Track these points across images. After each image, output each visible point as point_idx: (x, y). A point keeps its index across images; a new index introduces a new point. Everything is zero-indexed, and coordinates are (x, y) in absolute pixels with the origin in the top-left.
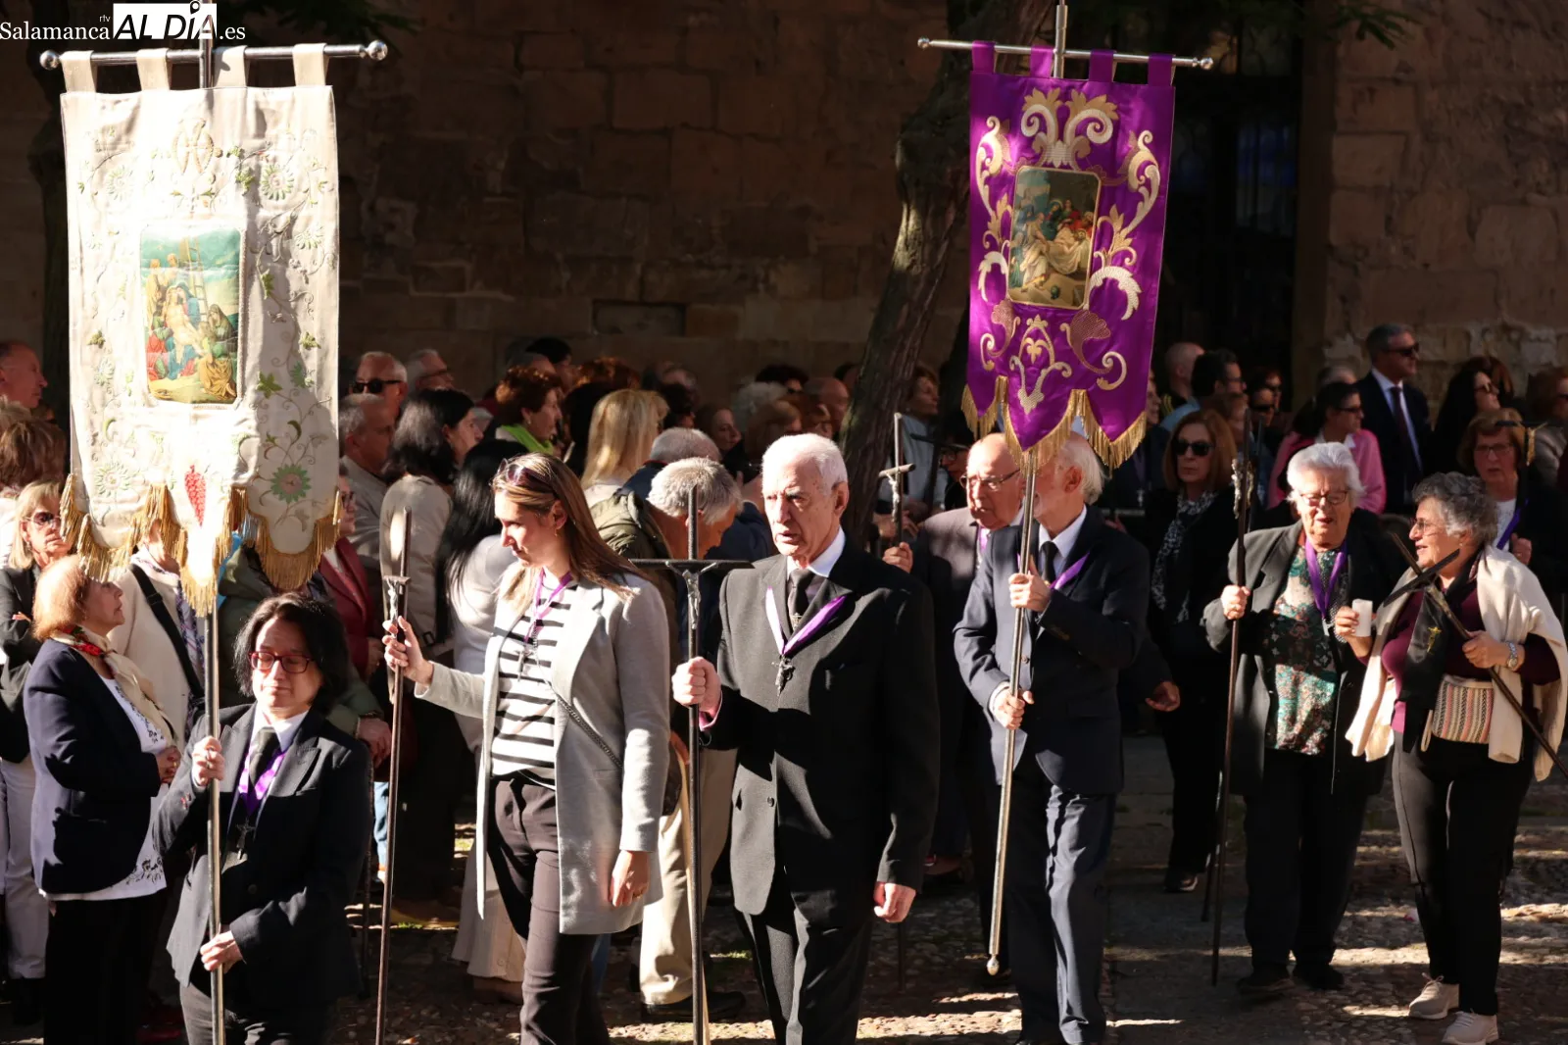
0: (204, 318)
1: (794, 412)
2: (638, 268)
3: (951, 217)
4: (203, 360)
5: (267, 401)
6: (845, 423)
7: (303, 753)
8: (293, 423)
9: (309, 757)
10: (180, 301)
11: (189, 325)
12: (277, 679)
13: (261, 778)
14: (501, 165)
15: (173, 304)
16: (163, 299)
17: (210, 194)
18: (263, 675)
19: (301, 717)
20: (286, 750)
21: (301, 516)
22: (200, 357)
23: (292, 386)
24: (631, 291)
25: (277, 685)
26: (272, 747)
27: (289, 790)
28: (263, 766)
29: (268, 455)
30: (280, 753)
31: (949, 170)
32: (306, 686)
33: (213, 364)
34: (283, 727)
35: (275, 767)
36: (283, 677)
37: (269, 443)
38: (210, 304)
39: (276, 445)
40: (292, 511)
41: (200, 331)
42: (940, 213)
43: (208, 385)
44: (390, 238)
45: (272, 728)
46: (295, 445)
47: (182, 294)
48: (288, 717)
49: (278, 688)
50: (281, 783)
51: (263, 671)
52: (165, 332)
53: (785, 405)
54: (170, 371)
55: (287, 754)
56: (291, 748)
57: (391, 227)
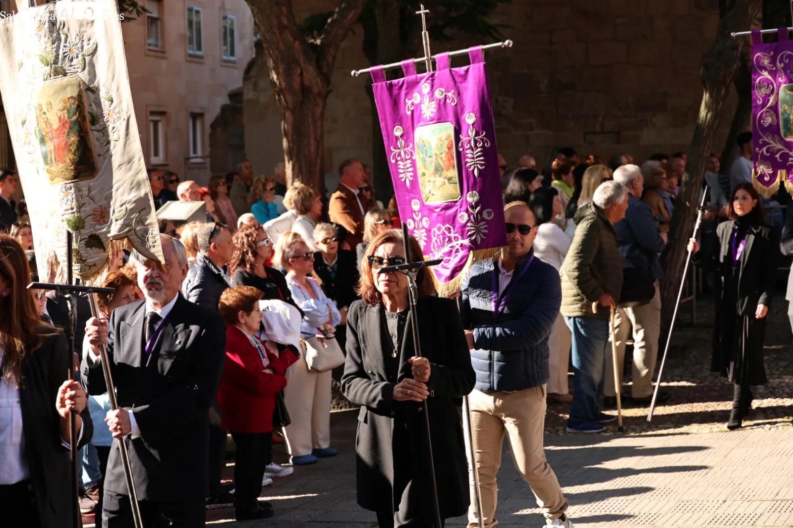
1: (663, 171)
2: (600, 119)
3: (723, 92)
6: (684, 178)
14: (546, 81)
24: (598, 128)
31: (722, 74)
42: (719, 91)
44: (504, 112)
53: (660, 169)
57: (504, 108)
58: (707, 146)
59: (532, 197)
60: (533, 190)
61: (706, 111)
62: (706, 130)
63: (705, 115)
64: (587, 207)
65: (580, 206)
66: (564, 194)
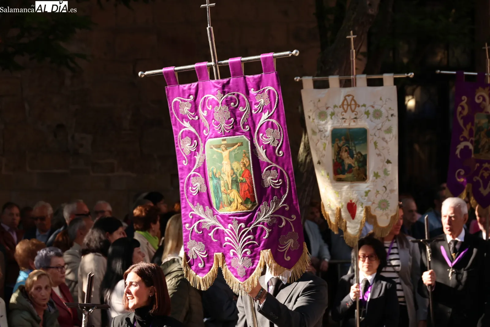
0: (355, 156)
4: (355, 168)
5: (376, 180)
7: (378, 285)
8: (385, 187)
9: (379, 286)
10: (346, 151)
11: (350, 158)
12: (368, 263)
13: (366, 294)
15: (344, 152)
16: (340, 150)
17: (356, 118)
18: (362, 262)
19: (375, 274)
20: (372, 285)
21: (387, 215)
22: (354, 167)
23: (383, 175)
25: (368, 265)
26: (367, 284)
27: (376, 296)
28: (366, 290)
29: (377, 196)
30: (370, 286)
32: (376, 265)
33: (359, 169)
34: (370, 278)
35: (369, 290)
36: (369, 262)
37: (377, 193)
38: (357, 151)
39: (379, 193)
40: (384, 213)
41: (354, 160)
43: (357, 176)
45: (366, 279)
46: (385, 193)
47: (347, 148)
48: (371, 275)
49: (369, 266)
50: (373, 295)
51: (363, 261)
52: (341, 161)
54: (343, 172)
55: (373, 286)
56: (374, 284)
58: (306, 193)
59: (110, 250)
60: (112, 241)
61: (305, 154)
62: (305, 175)
63: (304, 158)
64: (173, 261)
65: (164, 261)
66: (150, 245)
